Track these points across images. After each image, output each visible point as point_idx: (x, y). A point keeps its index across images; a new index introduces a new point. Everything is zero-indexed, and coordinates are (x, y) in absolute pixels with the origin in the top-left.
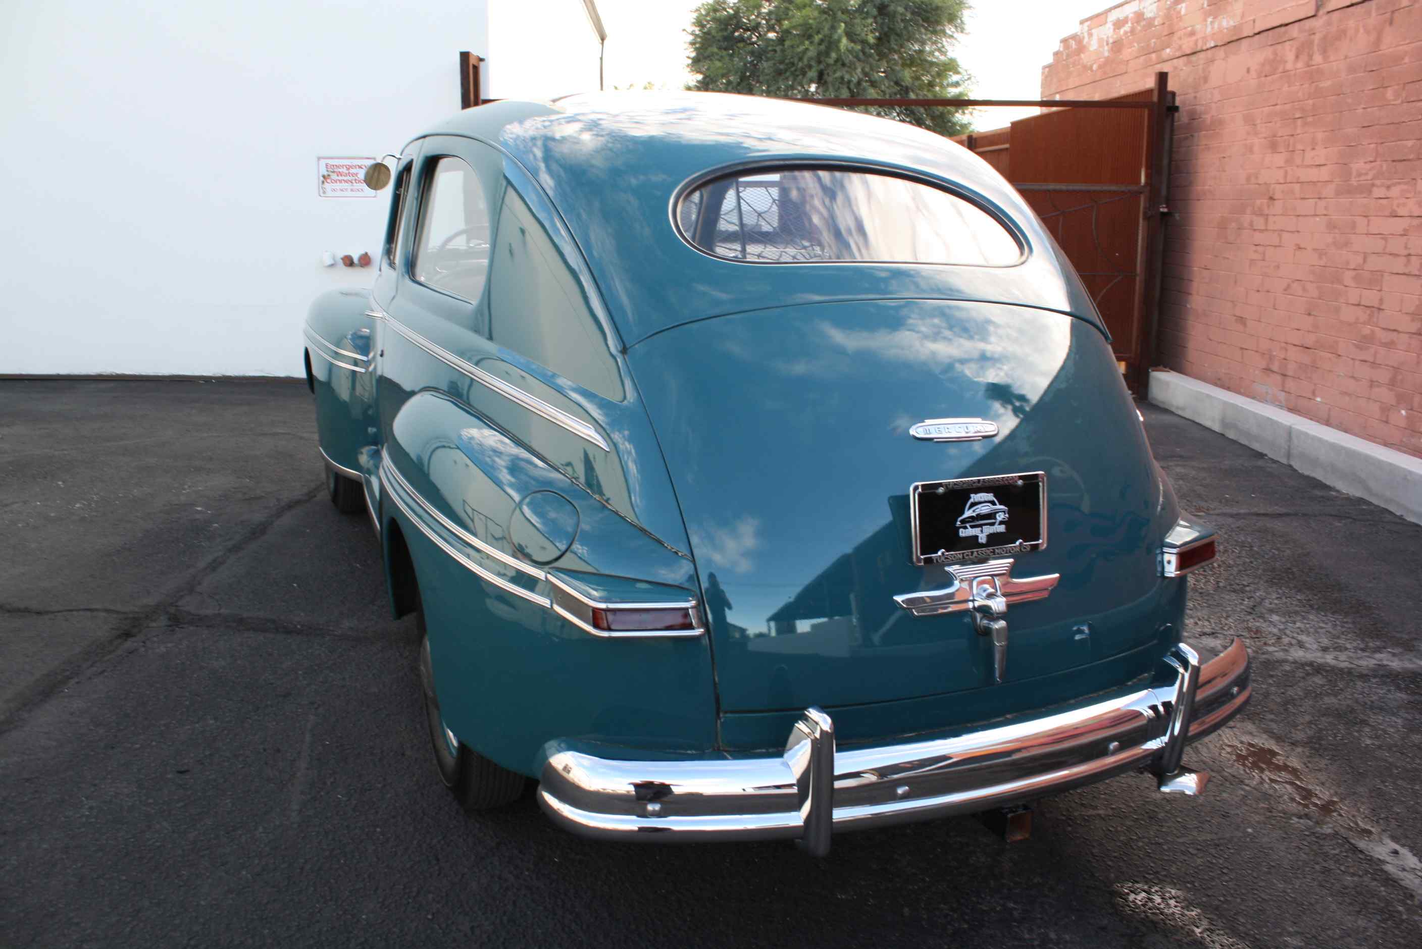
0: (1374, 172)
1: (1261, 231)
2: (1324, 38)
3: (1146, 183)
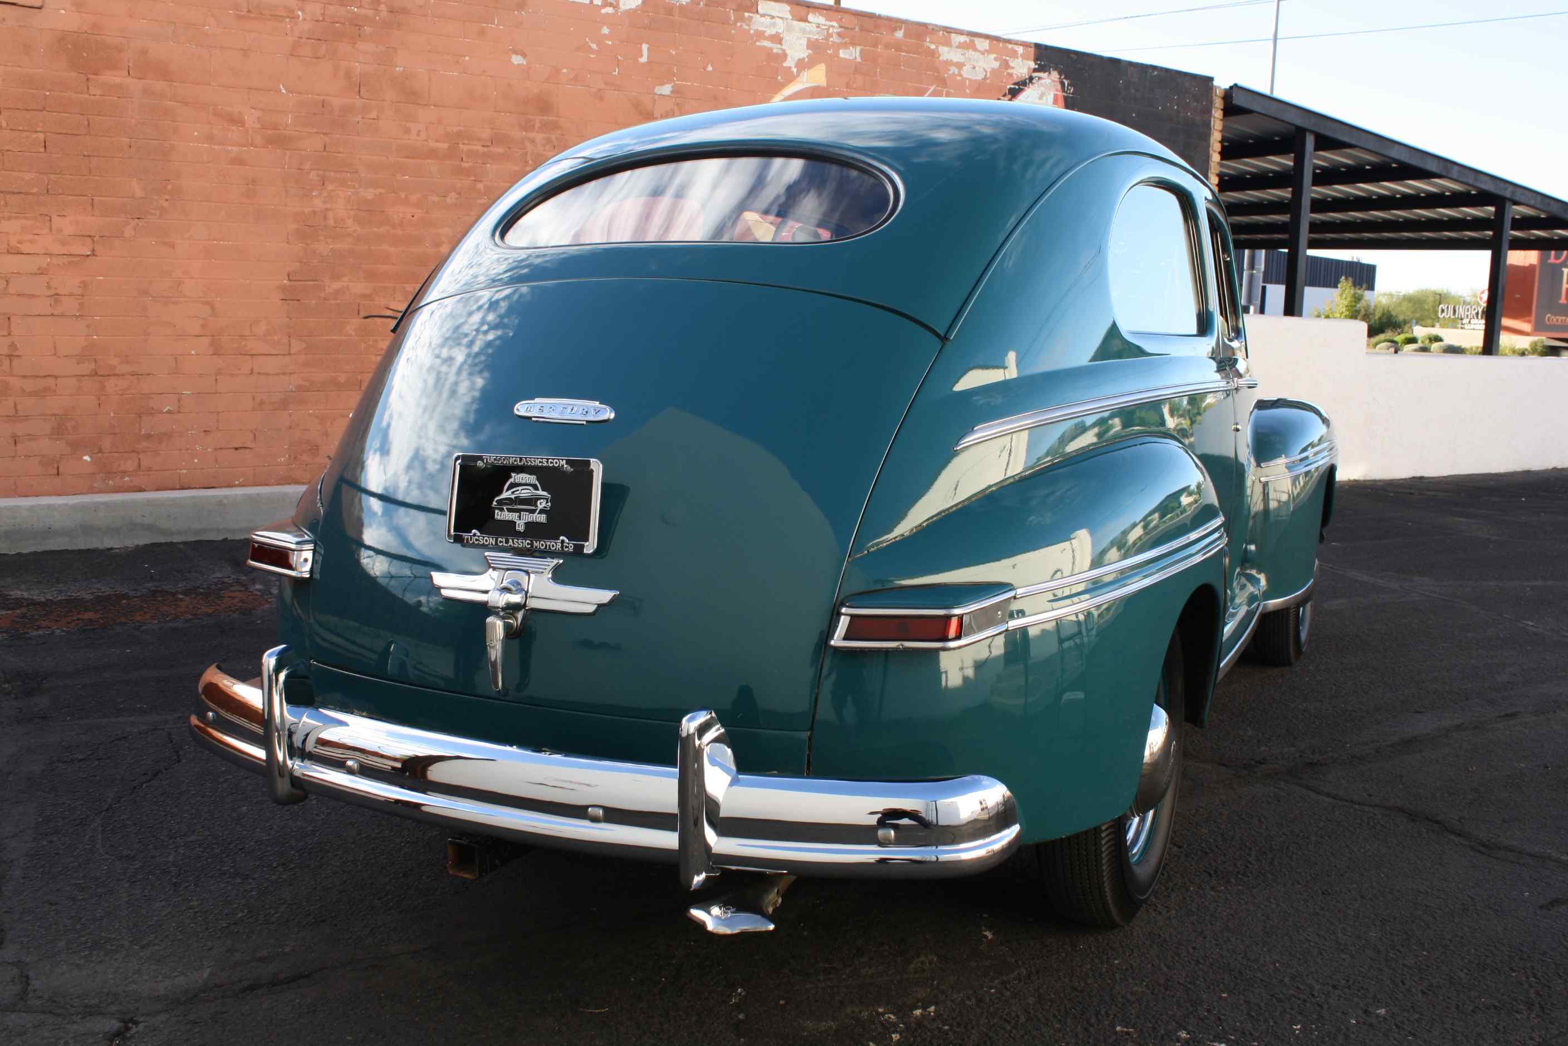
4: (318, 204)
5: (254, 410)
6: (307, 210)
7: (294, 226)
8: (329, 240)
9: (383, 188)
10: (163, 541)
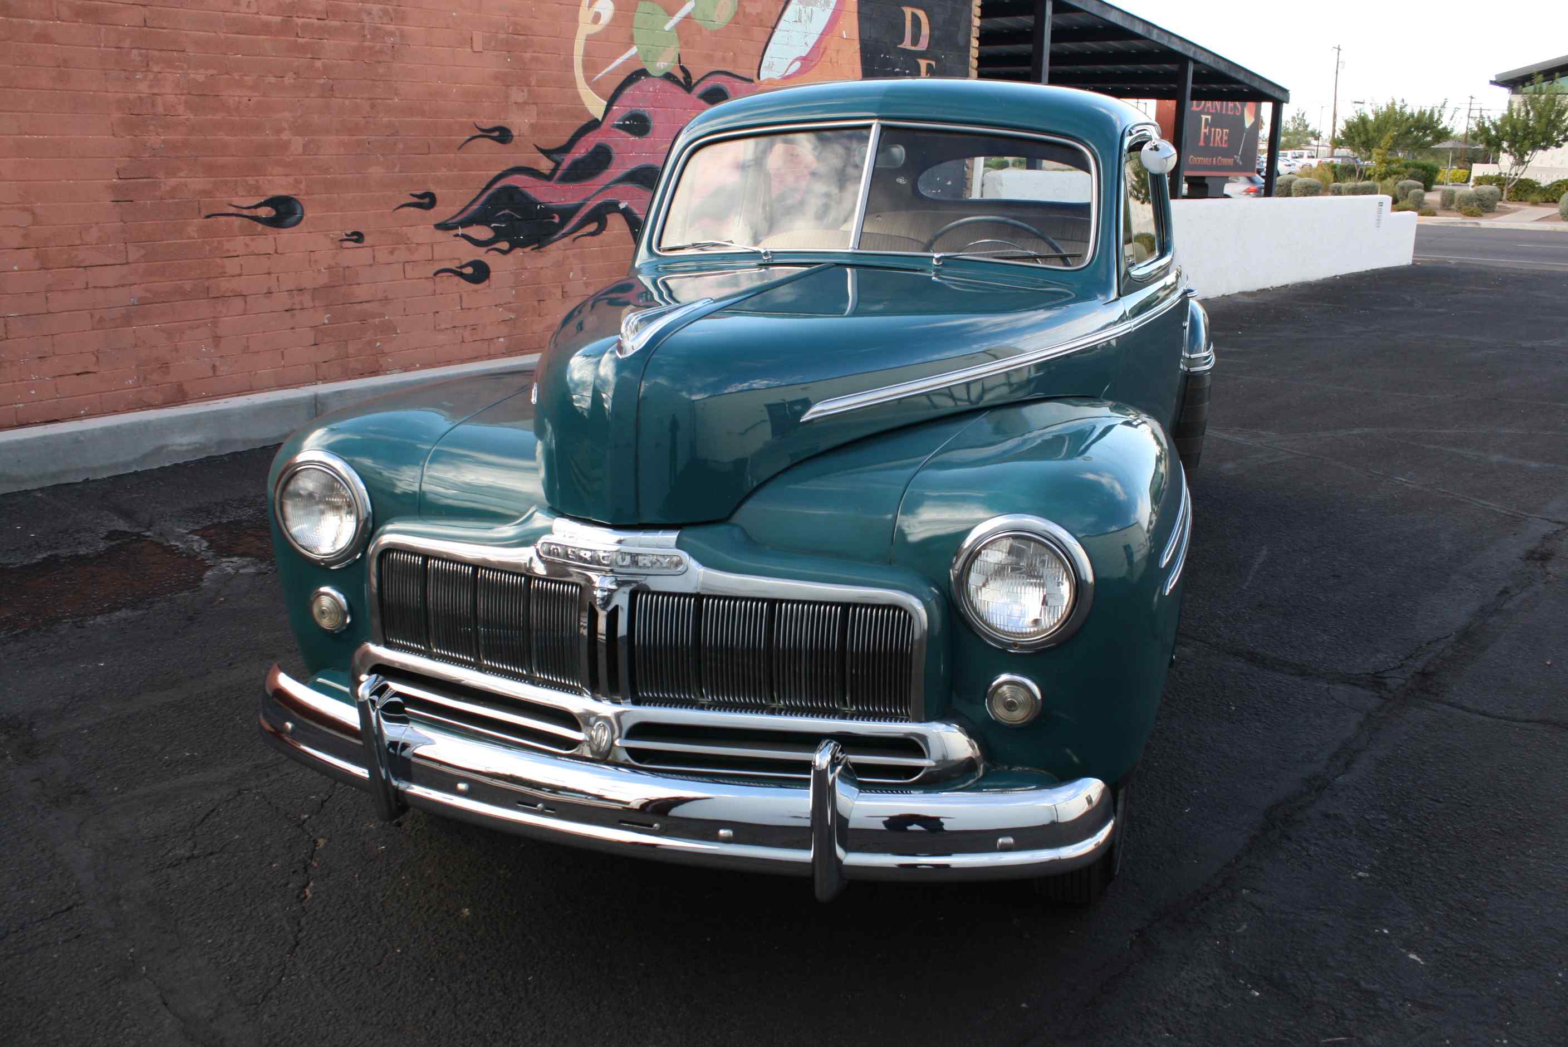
4: (143, 87)
5: (93, 329)
6: (131, 96)
7: (117, 115)
8: (160, 130)
9: (215, 69)
10: (16, 490)
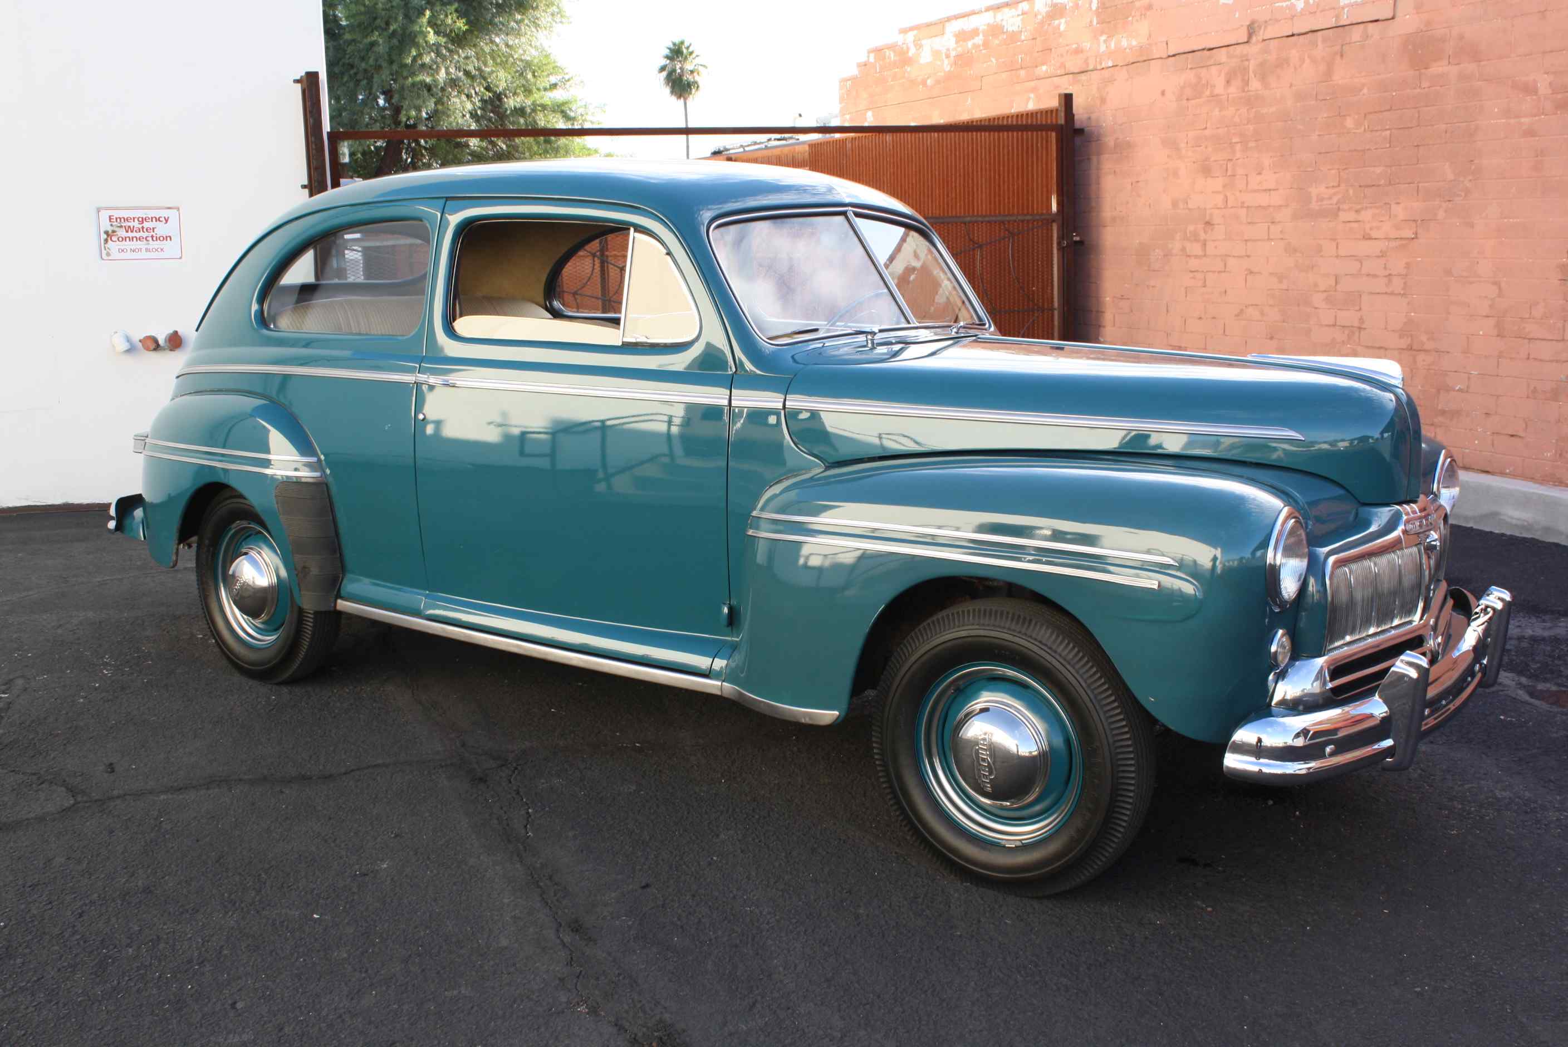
0: (1339, 196)
1: (1196, 257)
2: (1262, 64)
3: (1058, 210)
5: (1528, 397)
